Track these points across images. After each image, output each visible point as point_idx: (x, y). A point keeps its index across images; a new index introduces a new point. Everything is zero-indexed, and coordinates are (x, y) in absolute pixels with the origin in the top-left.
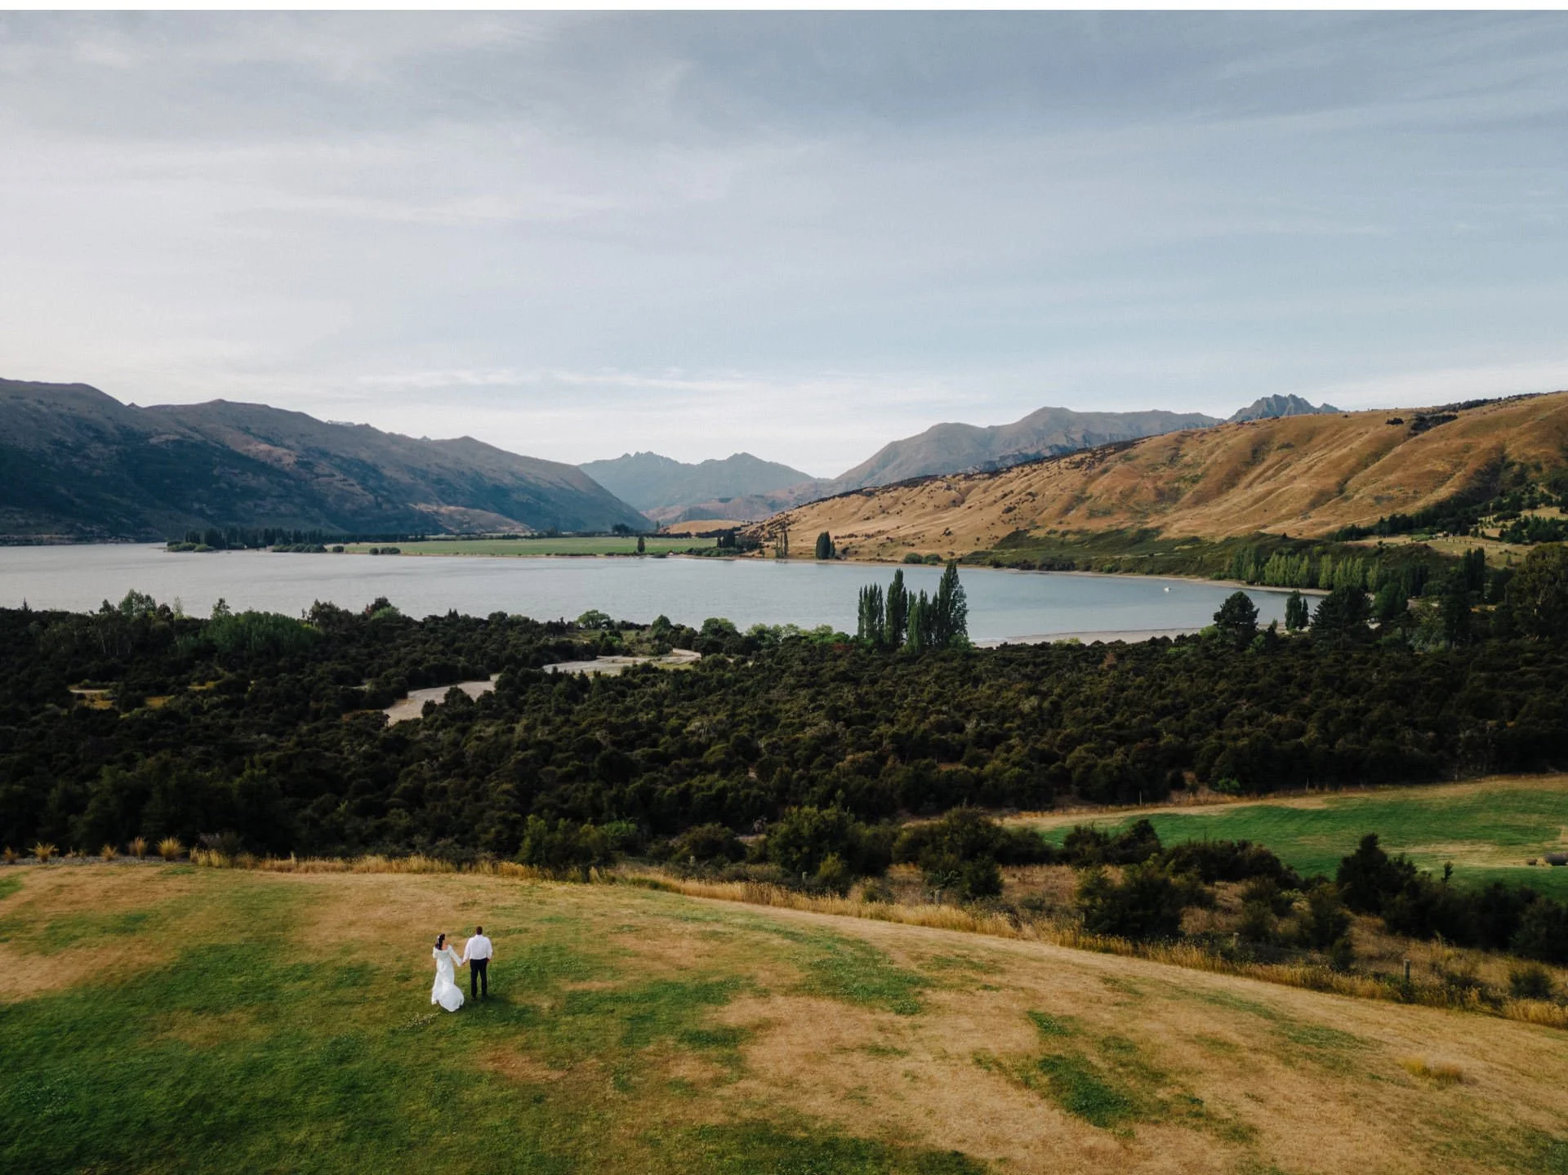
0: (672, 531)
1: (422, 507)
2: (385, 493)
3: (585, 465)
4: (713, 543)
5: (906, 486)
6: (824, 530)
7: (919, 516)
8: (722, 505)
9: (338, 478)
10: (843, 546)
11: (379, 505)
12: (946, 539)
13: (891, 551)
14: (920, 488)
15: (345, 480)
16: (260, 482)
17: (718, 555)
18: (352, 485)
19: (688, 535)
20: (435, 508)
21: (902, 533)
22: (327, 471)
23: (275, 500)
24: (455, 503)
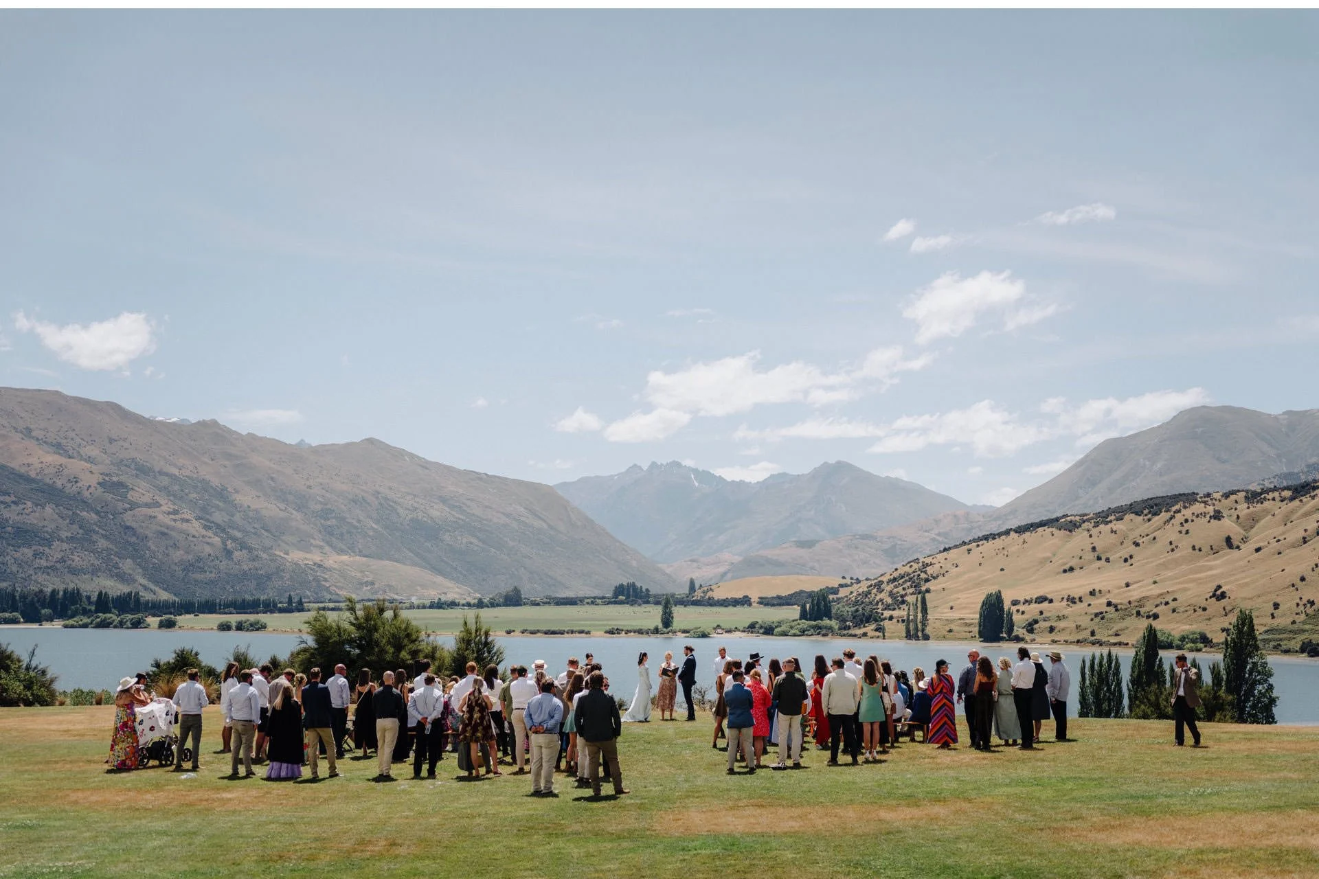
0: (718, 594)
1: (296, 556)
2: (238, 535)
3: (564, 485)
4: (794, 612)
5: (1138, 514)
6: (993, 589)
7: (1165, 566)
8: (803, 552)
9: (164, 508)
10: (1028, 617)
11: (229, 553)
12: (1214, 606)
13: (1116, 627)
14: (1164, 516)
15: (175, 512)
16: (46, 516)
17: (803, 633)
18: (188, 521)
19: (745, 601)
20: (317, 558)
21: (1135, 594)
22: (147, 498)
23: (65, 546)
24: (352, 549)
